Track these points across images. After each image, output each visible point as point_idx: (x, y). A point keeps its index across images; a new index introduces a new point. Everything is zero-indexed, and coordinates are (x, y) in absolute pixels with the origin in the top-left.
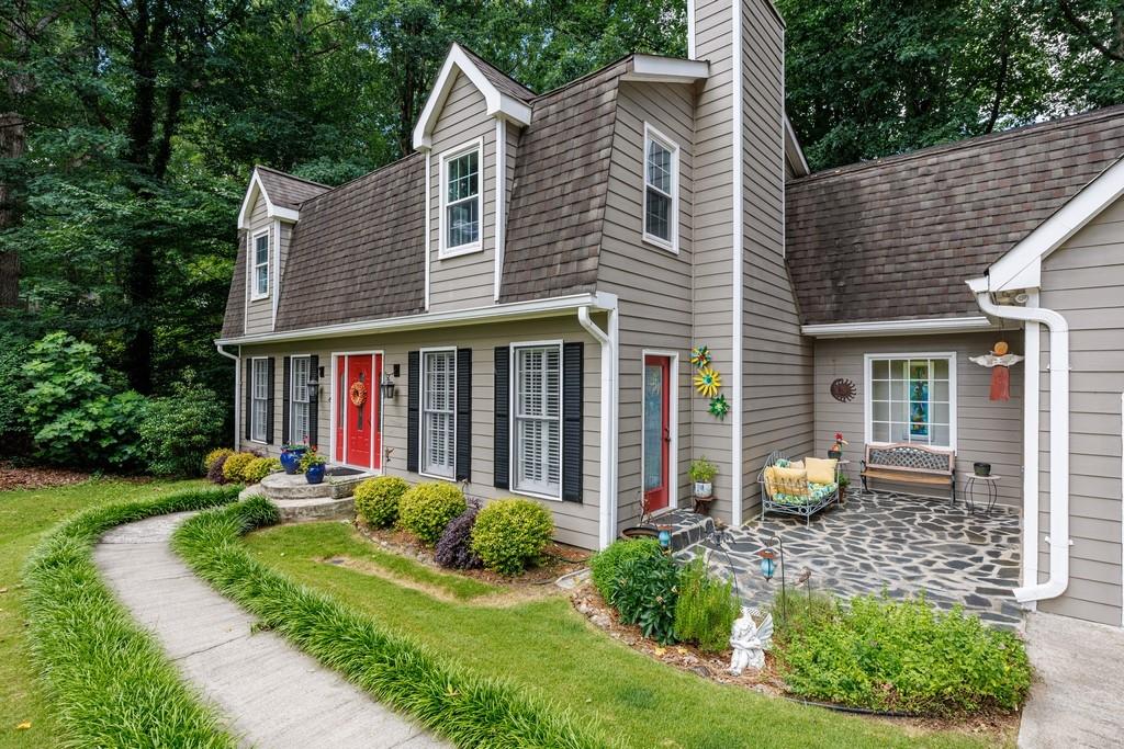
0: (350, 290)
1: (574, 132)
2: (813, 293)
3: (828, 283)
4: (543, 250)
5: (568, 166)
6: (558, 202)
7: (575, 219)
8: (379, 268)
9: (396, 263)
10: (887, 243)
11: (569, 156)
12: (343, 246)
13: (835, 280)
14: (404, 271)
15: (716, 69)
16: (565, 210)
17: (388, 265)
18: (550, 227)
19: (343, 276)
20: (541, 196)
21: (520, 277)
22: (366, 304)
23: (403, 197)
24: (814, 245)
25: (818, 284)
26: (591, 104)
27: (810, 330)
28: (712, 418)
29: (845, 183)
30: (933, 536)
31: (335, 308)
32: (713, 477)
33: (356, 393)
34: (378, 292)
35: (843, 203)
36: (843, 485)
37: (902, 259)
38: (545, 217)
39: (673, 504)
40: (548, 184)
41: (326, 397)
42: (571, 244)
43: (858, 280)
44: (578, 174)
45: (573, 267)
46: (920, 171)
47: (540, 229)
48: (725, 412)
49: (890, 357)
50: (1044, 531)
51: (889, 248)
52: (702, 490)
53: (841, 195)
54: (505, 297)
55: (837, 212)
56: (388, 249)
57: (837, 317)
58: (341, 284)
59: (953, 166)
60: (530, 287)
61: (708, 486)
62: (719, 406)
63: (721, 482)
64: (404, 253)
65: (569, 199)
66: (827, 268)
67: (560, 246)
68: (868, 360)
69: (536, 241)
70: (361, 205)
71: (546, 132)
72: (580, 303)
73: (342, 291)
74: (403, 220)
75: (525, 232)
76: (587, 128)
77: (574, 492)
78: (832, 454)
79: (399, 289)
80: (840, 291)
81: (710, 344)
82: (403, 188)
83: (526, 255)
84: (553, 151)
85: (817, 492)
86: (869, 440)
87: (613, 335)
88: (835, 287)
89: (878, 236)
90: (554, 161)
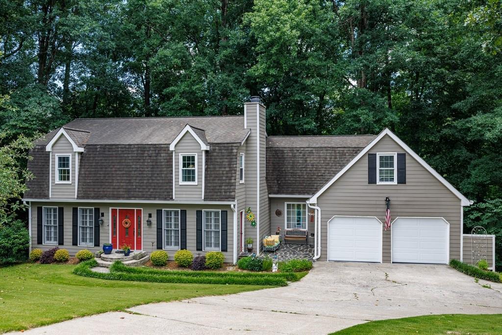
0: (129, 187)
1: (225, 157)
2: (272, 184)
3: (276, 182)
4: (218, 188)
5: (223, 166)
6: (222, 175)
7: (227, 181)
8: (145, 181)
9: (155, 181)
10: (291, 171)
11: (224, 163)
12: (122, 169)
13: (278, 181)
14: (160, 185)
15: (253, 131)
16: (224, 178)
17: (150, 181)
18: (220, 181)
19: (123, 181)
20: (215, 172)
21: (210, 194)
22: (140, 194)
23: (155, 158)
24: (272, 169)
25: (273, 182)
26: (230, 151)
27: (271, 196)
28: (251, 227)
29: (280, 150)
30: (301, 252)
31: (121, 193)
32: (252, 242)
33: (126, 223)
34: (147, 190)
35: (280, 157)
36: (280, 242)
37: (295, 177)
38: (217, 178)
39: (243, 251)
40: (218, 169)
41: (106, 224)
42: (226, 188)
43: (284, 182)
44: (227, 169)
45: (228, 194)
46: (300, 151)
47: (216, 181)
48: (255, 225)
49: (291, 203)
50: (317, 247)
51: (291, 173)
52: (250, 246)
53: (279, 154)
54: (205, 199)
55: (278, 159)
56: (150, 175)
57: (278, 193)
58: (122, 184)
59: (307, 152)
60: (215, 197)
61: (251, 245)
62: (254, 223)
63: (254, 244)
64: (159, 178)
65: (225, 175)
66: (275, 177)
67: (223, 187)
68: (286, 203)
69: (215, 185)
70: (129, 155)
71: (215, 154)
72: (232, 204)
73: (124, 187)
74: (155, 167)
75: (211, 181)
76: (228, 157)
77: (224, 249)
78: (277, 234)
79: (158, 191)
80: (279, 184)
81: (251, 206)
82: (154, 155)
83: (212, 188)
84: (218, 160)
85: (276, 244)
86: (286, 229)
87: (236, 210)
88: (278, 183)
89: (289, 169)
90: (219, 163)
